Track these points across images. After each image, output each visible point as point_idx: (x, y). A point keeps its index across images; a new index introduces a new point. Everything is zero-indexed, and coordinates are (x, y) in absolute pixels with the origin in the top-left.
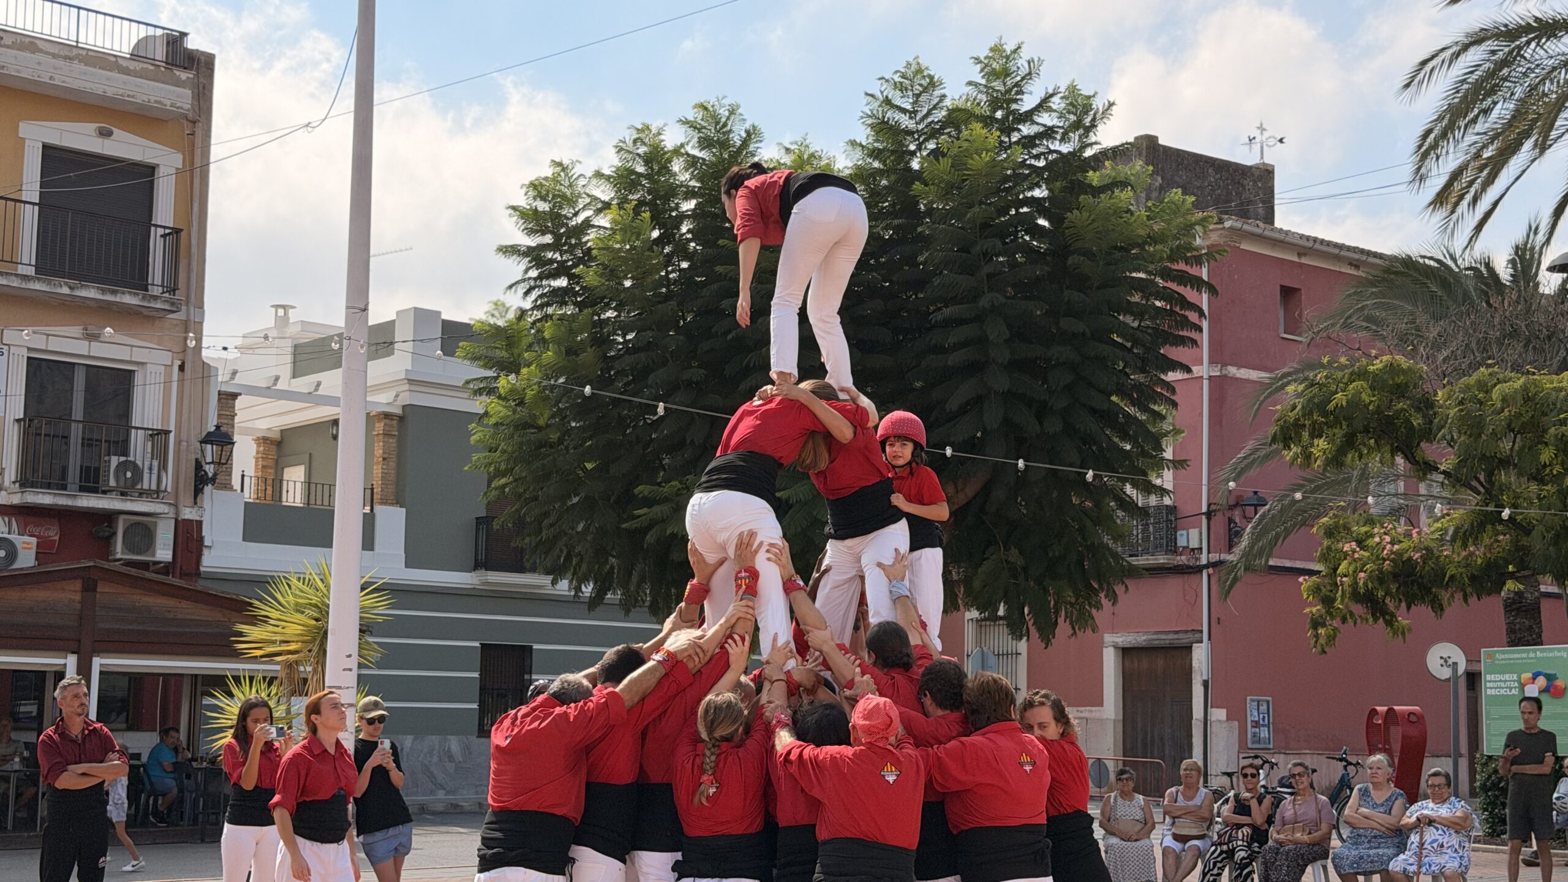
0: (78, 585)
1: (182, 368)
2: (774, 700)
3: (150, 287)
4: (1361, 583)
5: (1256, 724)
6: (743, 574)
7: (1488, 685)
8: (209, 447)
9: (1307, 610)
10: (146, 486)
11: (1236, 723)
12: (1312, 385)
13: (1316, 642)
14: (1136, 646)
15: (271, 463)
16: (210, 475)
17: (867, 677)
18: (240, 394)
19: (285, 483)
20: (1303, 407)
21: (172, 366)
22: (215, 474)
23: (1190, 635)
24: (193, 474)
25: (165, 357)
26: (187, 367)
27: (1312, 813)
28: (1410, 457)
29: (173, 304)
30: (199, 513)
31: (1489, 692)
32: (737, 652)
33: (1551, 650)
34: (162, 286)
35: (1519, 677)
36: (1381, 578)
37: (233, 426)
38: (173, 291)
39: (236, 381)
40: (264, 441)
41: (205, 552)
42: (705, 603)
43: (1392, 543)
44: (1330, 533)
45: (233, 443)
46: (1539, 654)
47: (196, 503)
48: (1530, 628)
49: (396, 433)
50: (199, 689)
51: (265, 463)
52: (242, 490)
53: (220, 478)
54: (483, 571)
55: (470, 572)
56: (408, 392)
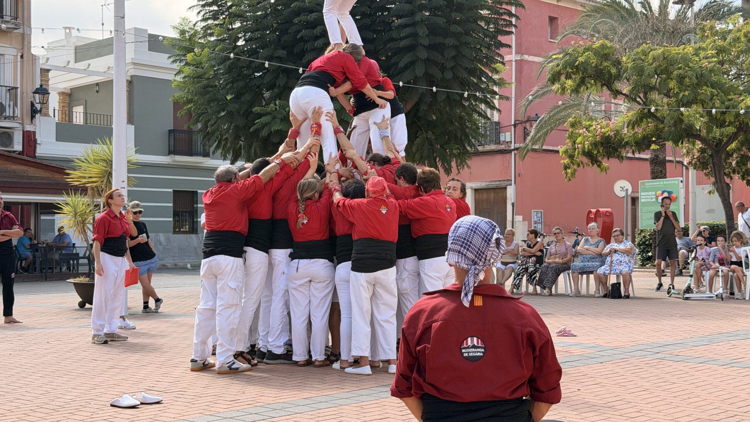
1: (22, 57)
2: (331, 180)
3: (4, 17)
4: (586, 146)
5: (536, 222)
6: (314, 126)
7: (642, 197)
8: (37, 96)
9: (562, 161)
10: (7, 114)
11: (527, 222)
12: (567, 54)
13: (566, 176)
14: (481, 188)
15: (66, 105)
16: (39, 109)
17: (373, 170)
18: (51, 70)
19: (74, 114)
20: (563, 65)
21: (17, 56)
22: (41, 109)
23: (506, 182)
24: (30, 109)
25: (13, 52)
26: (25, 56)
27: (563, 250)
28: (610, 88)
29: (16, 25)
30: (34, 127)
31: (642, 200)
32: (314, 161)
33: (671, 180)
34: (11, 16)
35: (656, 193)
36: (595, 145)
37: (48, 85)
38: (16, 18)
39: (49, 63)
40: (62, 94)
41: (38, 146)
42: (297, 139)
43: (601, 128)
44: (573, 125)
45: (49, 94)
46: (665, 183)
47: (32, 123)
48: (661, 171)
49: (128, 89)
50: (39, 211)
51: (64, 105)
52: (54, 116)
53: (44, 111)
54: (173, 155)
55: (167, 156)
56: (133, 70)
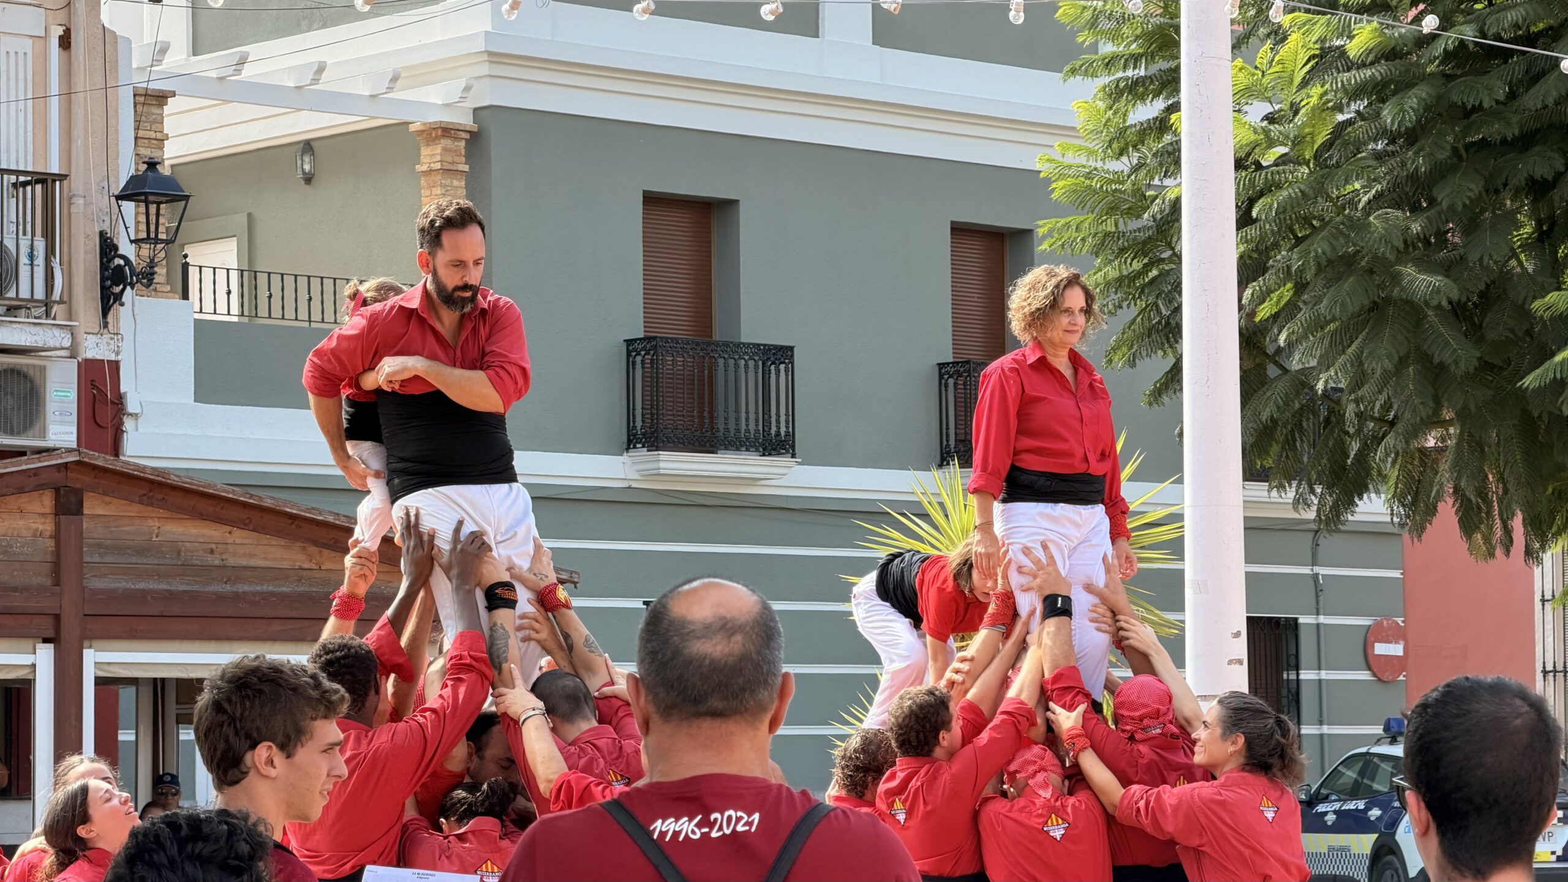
0: (46, 501)
1: (65, 42)
16: (139, 267)
18: (174, 94)
21: (46, 38)
22: (151, 266)
24: (99, 265)
25: (33, 20)
26: (77, 39)
30: (114, 345)
47: (106, 325)
49: (466, 168)
55: (621, 455)
56: (487, 80)
